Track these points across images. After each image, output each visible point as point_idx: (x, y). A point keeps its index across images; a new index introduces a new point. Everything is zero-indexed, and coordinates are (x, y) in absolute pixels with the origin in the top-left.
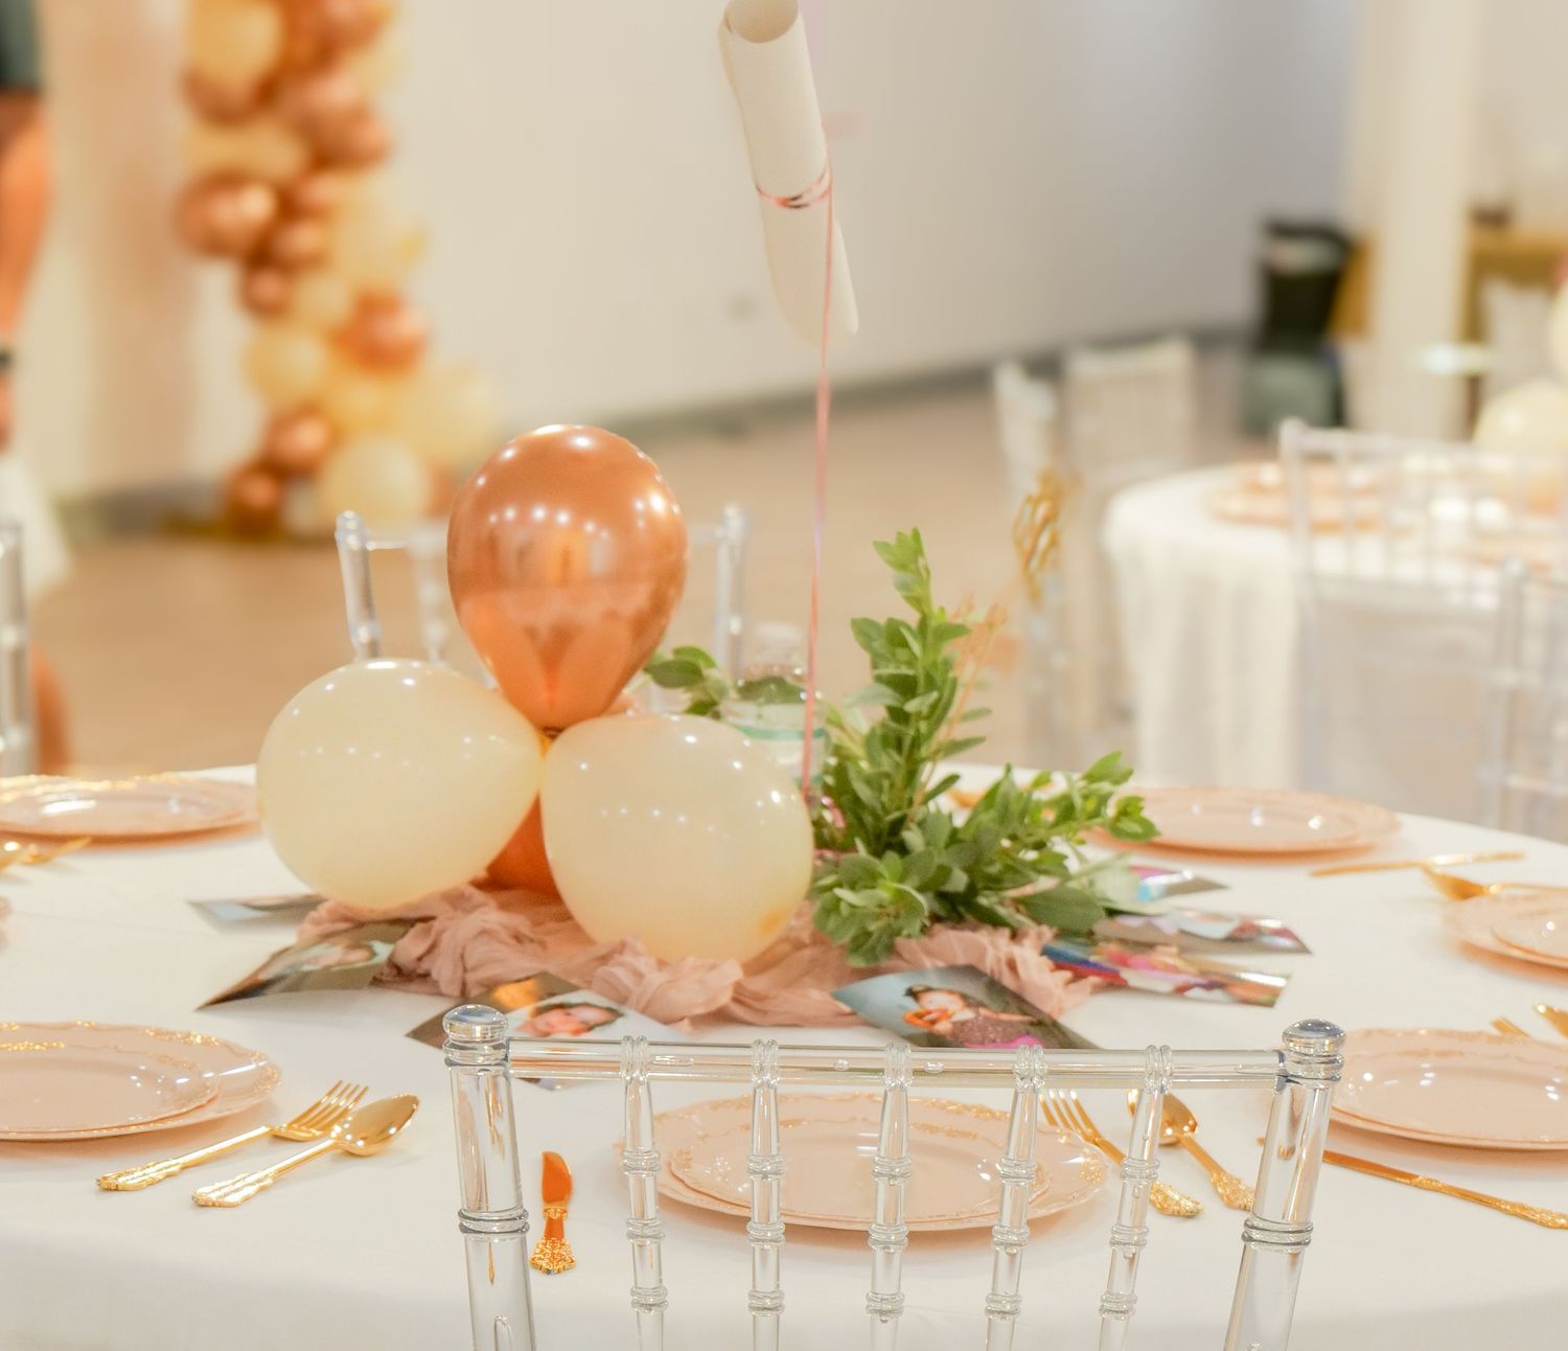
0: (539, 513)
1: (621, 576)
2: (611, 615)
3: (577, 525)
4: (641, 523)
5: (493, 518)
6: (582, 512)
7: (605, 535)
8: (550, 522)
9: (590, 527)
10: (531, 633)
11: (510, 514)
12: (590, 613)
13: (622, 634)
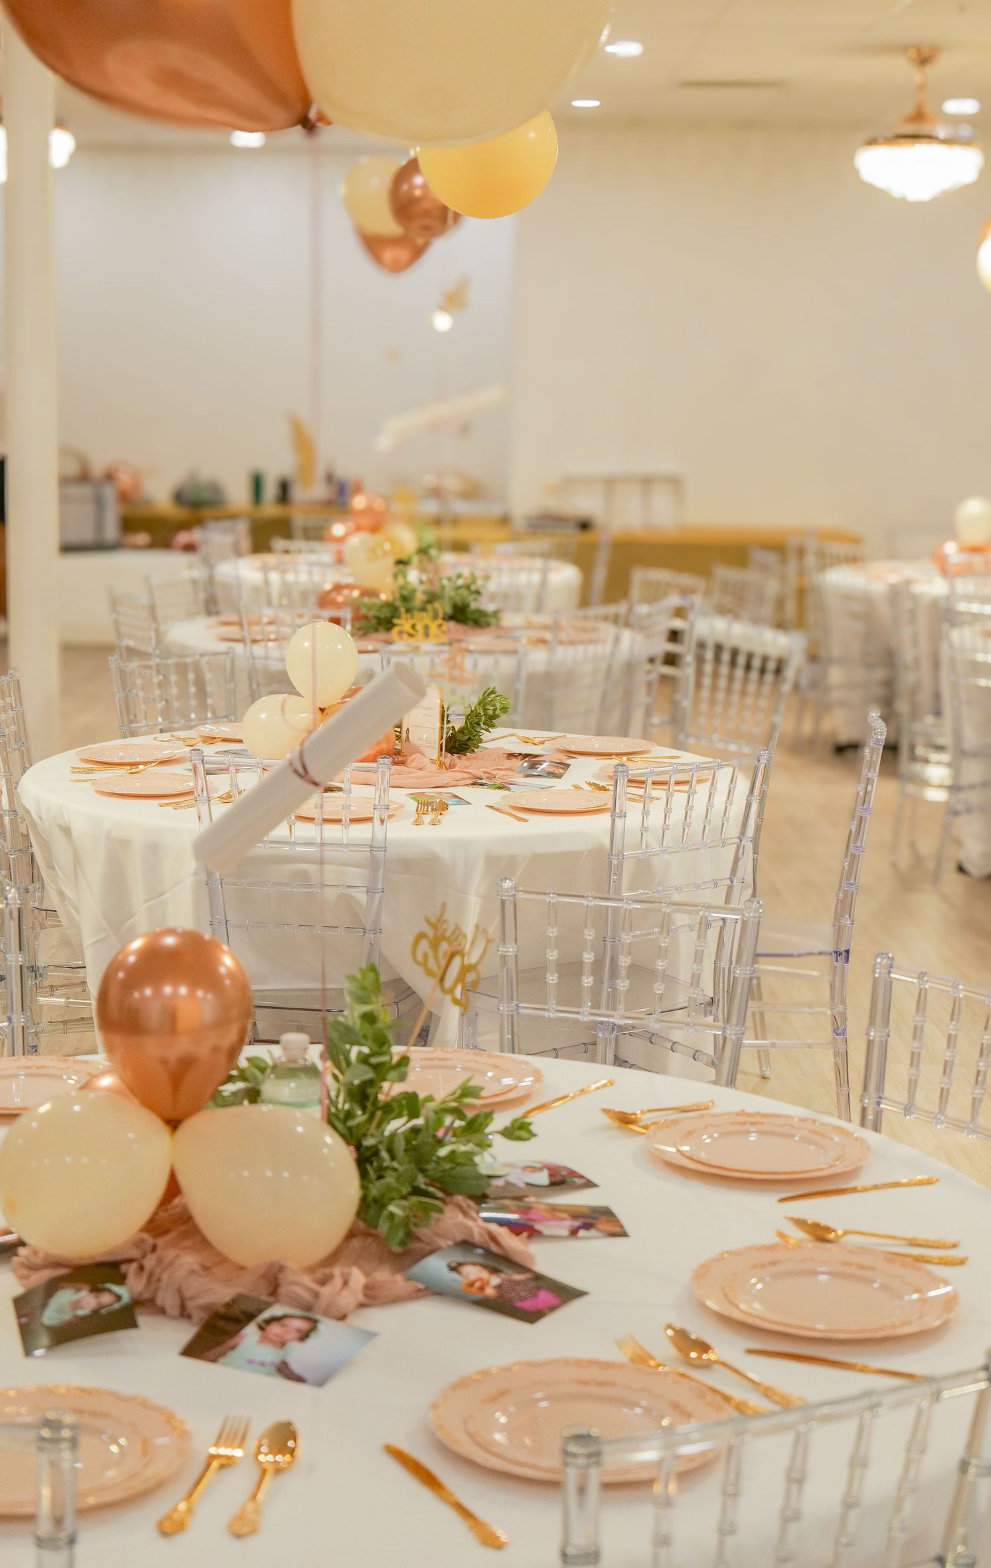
0: (168, 990)
1: (221, 1023)
2: (215, 1049)
3: (191, 994)
4: (227, 982)
5: (136, 995)
6: (194, 984)
7: (210, 996)
8: (175, 995)
9: (200, 993)
10: (164, 1062)
11: (148, 992)
12: (203, 1051)
13: (223, 1058)
